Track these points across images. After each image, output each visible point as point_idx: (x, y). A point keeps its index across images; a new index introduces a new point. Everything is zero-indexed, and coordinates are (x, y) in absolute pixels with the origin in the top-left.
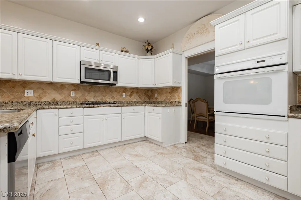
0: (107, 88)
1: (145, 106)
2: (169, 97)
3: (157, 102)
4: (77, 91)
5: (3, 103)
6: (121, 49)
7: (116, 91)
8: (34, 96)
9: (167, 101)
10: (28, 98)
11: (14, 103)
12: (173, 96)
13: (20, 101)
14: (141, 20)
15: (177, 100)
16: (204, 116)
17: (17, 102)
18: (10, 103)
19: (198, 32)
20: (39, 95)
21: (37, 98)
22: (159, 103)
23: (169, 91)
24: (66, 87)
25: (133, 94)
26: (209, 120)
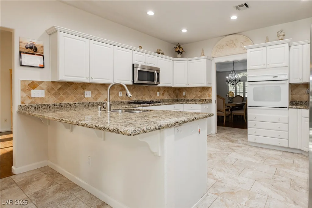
0: (145, 87)
1: (182, 104)
2: (199, 96)
3: (186, 100)
4: (124, 91)
5: (68, 105)
6: (157, 50)
7: (152, 90)
8: (92, 97)
9: (198, 99)
10: (87, 99)
11: (77, 104)
12: (204, 94)
13: (81, 102)
14: (184, 31)
15: (208, 98)
16: (222, 111)
17: (79, 103)
18: (73, 104)
19: (227, 44)
20: (95, 96)
21: (94, 98)
22: (188, 100)
23: (199, 90)
24: (115, 88)
25: (165, 92)
26: (226, 114)
